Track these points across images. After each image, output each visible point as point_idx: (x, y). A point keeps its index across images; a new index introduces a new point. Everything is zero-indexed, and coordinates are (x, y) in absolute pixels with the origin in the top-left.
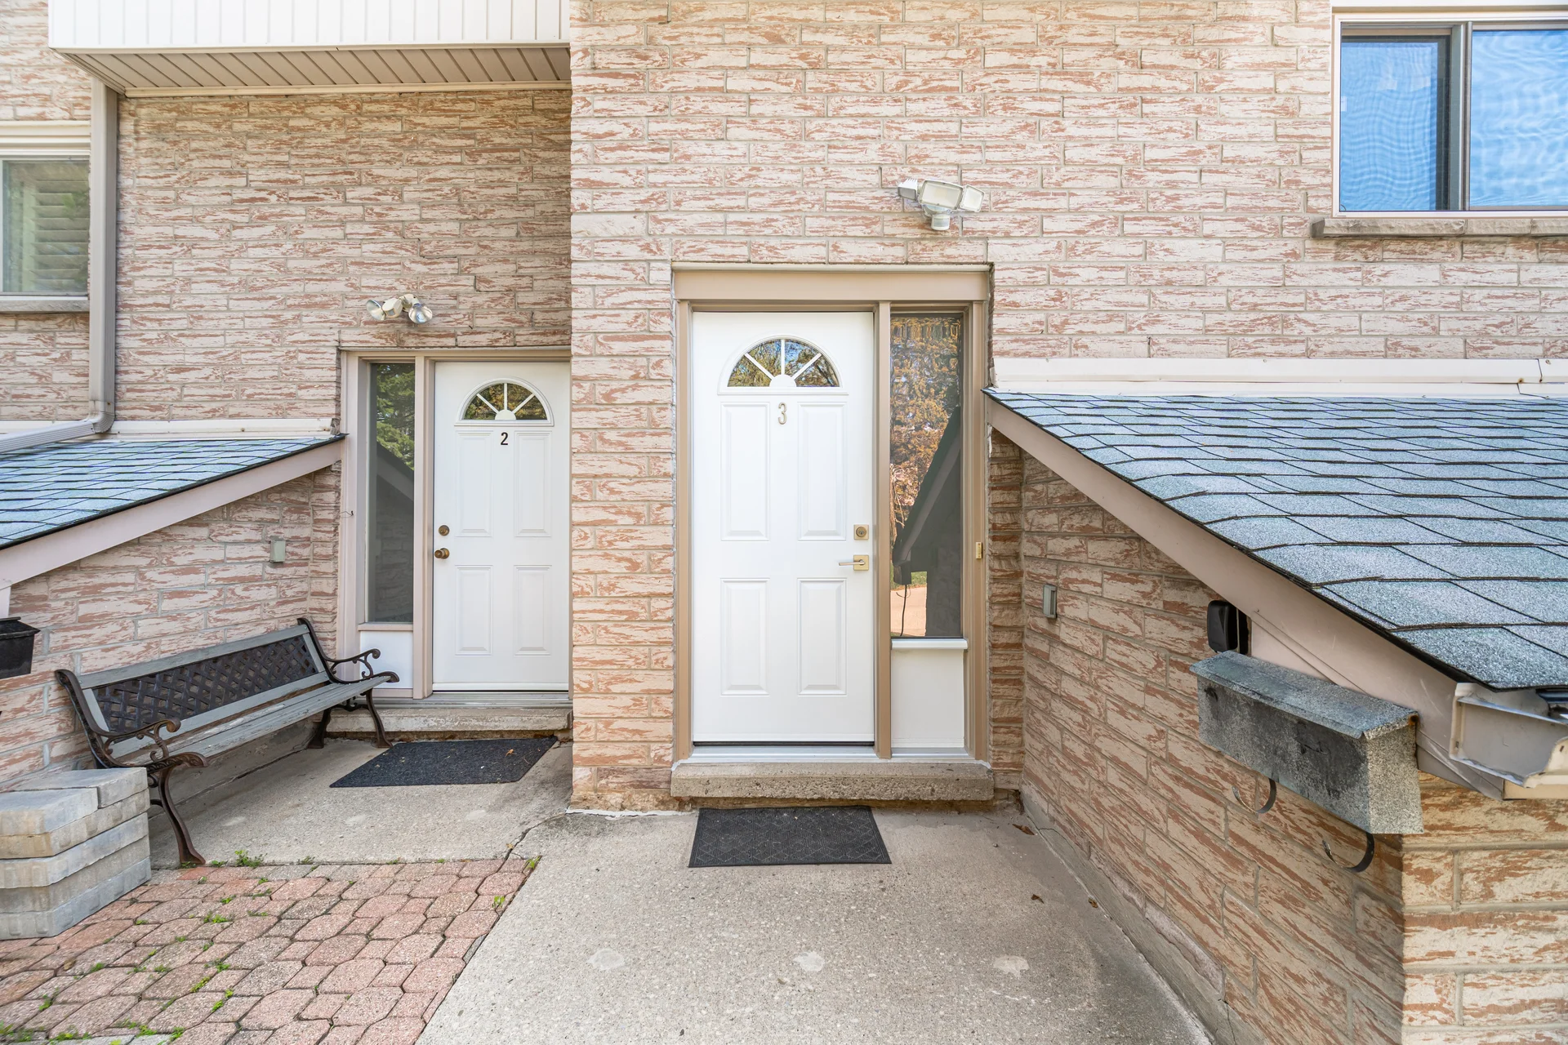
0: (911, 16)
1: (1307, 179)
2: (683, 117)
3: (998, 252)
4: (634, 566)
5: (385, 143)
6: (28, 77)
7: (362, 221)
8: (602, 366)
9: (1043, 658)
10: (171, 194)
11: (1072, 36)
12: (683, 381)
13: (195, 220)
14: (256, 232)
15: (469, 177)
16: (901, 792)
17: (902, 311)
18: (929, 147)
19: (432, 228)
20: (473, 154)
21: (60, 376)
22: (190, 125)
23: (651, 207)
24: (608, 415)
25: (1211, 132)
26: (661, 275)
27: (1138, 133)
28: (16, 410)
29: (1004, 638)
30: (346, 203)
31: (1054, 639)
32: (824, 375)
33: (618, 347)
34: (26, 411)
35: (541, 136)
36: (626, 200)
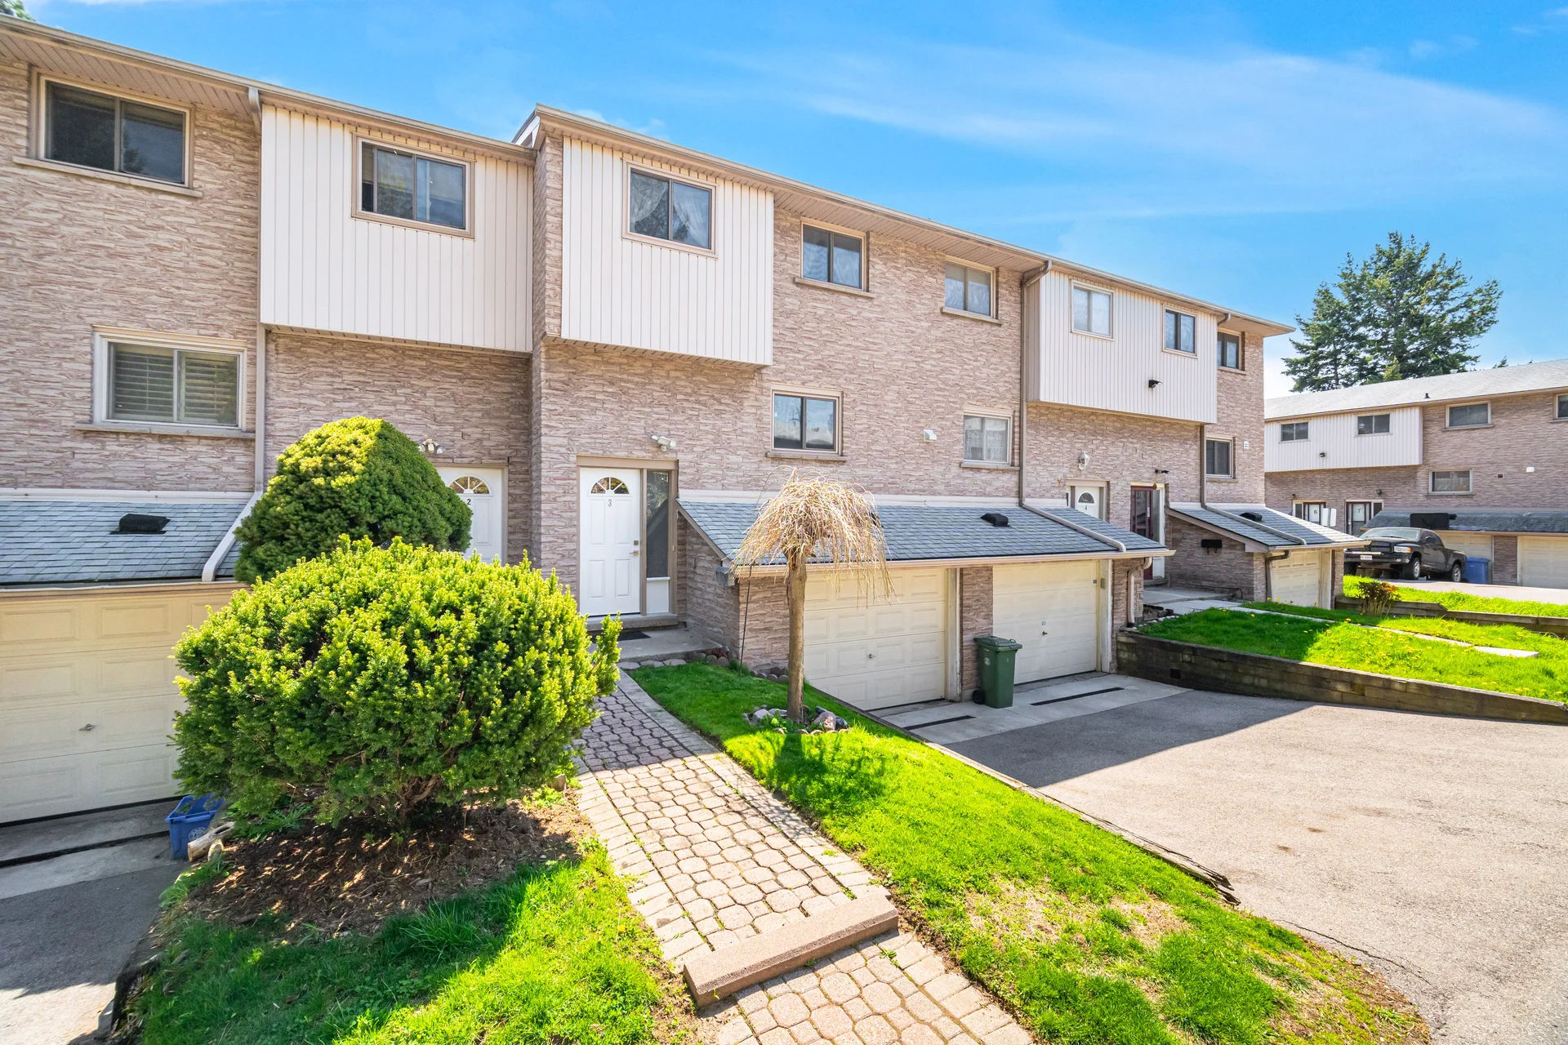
0: (655, 381)
1: (765, 440)
2: (581, 406)
3: (680, 456)
4: (563, 556)
5: (417, 369)
6: (208, 315)
7: (405, 403)
8: (553, 489)
9: (692, 579)
10: (297, 382)
11: (702, 392)
12: (578, 494)
13: (312, 396)
14: (347, 405)
15: (460, 389)
16: (651, 624)
17: (650, 473)
18: (659, 422)
19: (441, 410)
20: (461, 379)
21: (226, 469)
22: (309, 350)
23: (570, 435)
24: (555, 505)
25: (740, 424)
26: (573, 458)
27: (720, 423)
28: (198, 486)
29: (682, 575)
30: (396, 395)
31: (695, 573)
32: (623, 490)
33: (558, 482)
34: (205, 486)
35: (494, 375)
36: (561, 433)
